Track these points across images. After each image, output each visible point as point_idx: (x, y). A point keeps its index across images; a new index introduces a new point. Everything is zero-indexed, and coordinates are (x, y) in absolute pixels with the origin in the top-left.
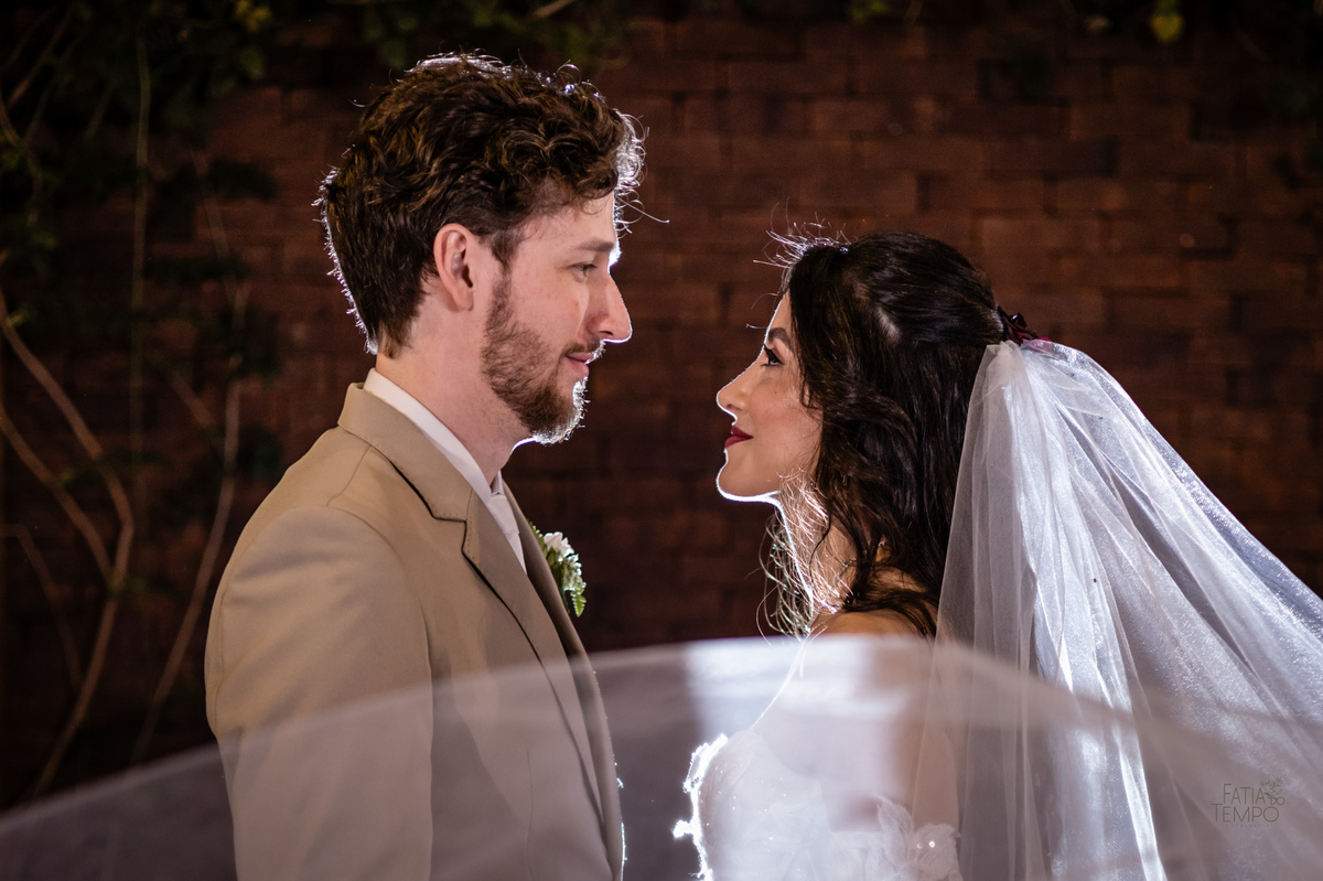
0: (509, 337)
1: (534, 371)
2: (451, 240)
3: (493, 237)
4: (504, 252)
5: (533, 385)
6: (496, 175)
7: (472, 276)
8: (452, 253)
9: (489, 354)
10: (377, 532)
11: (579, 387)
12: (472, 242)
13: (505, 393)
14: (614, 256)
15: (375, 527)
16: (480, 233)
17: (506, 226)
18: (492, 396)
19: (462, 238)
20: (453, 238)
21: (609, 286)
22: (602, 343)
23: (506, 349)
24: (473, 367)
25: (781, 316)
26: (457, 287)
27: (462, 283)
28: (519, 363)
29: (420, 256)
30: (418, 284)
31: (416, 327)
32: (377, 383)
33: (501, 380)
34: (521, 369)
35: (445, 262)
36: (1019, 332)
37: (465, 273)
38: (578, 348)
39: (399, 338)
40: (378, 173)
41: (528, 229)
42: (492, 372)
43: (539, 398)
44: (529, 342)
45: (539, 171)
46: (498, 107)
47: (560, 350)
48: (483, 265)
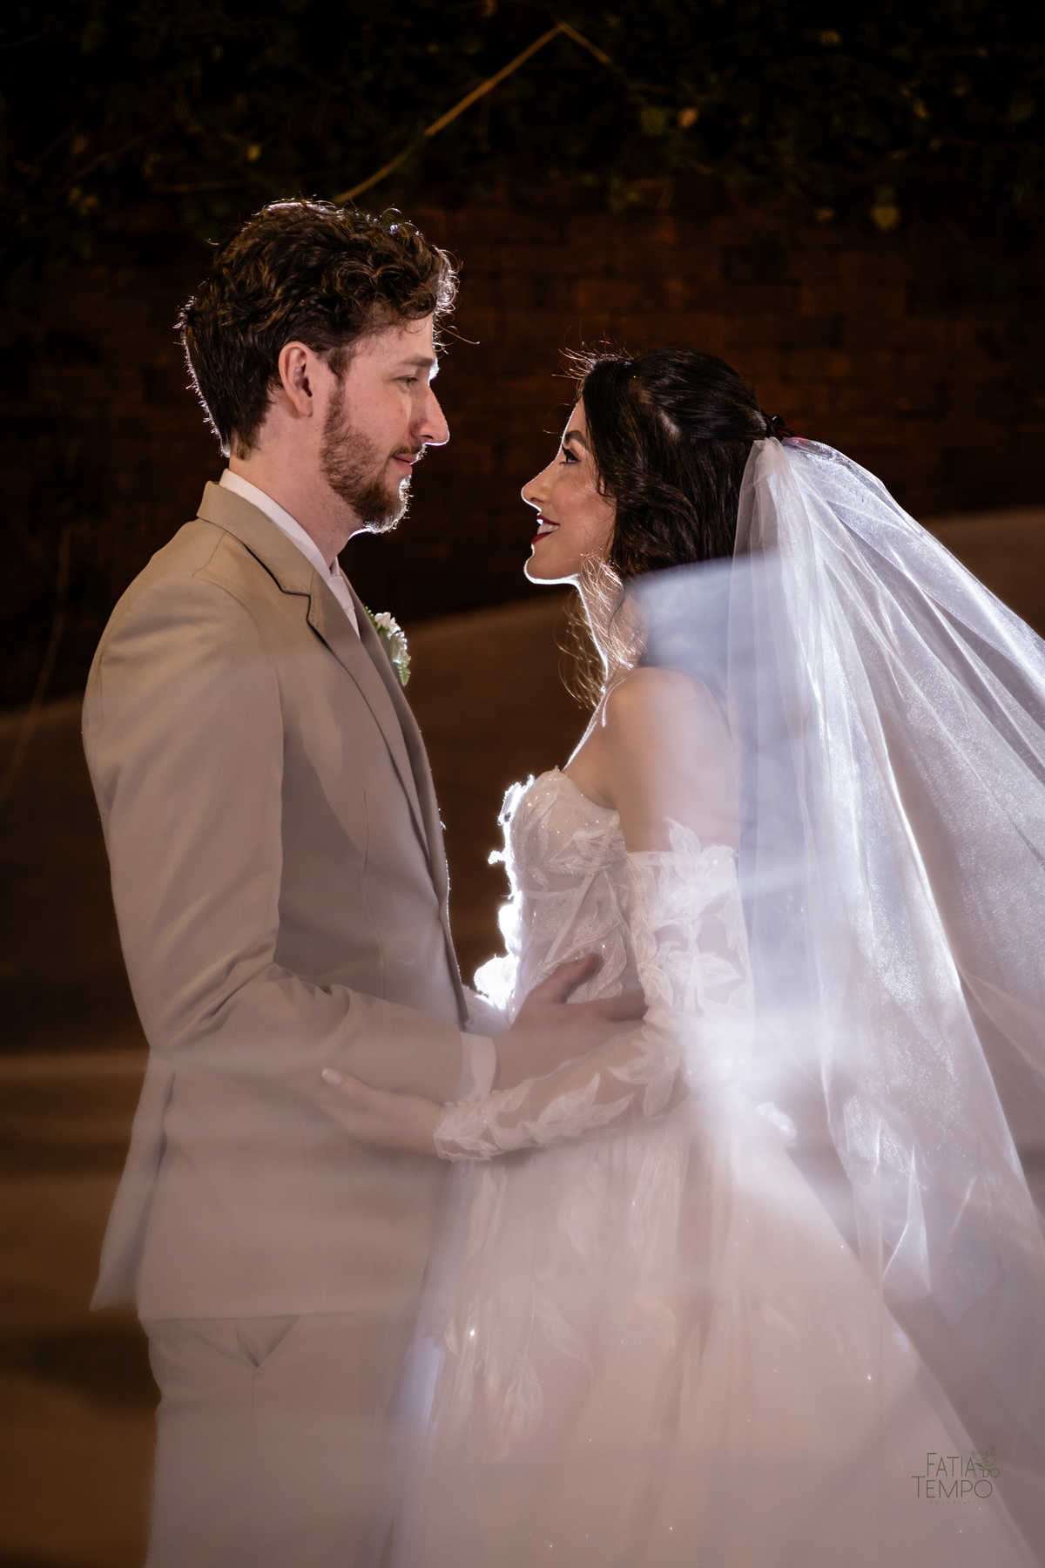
0: (344, 439)
1: (365, 469)
2: (294, 355)
3: (331, 351)
4: (338, 367)
5: (365, 482)
6: (331, 300)
7: (311, 387)
8: (294, 367)
9: (326, 454)
10: (236, 599)
11: (405, 484)
12: (311, 357)
13: (341, 489)
14: (433, 372)
15: (232, 593)
16: (318, 349)
17: (340, 344)
18: (329, 491)
19: (303, 354)
20: (295, 354)
21: (429, 396)
22: (424, 446)
23: (341, 450)
24: (313, 465)
25: (577, 419)
26: (298, 396)
27: (303, 393)
28: (352, 462)
29: (268, 371)
30: (265, 394)
31: (264, 432)
32: (230, 480)
33: (337, 477)
34: (354, 467)
35: (289, 377)
36: (781, 431)
37: (305, 384)
38: (403, 450)
39: (249, 442)
40: (230, 299)
41: (359, 346)
42: (330, 470)
43: (369, 493)
44: (361, 444)
45: (369, 296)
46: (333, 242)
47: (388, 452)
48: (321, 377)
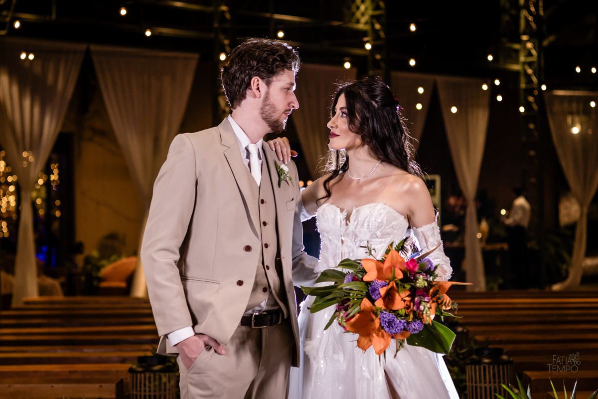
0: (268, 105)
1: (273, 114)
2: (255, 80)
3: (265, 80)
4: (268, 84)
5: (273, 118)
7: (260, 89)
8: (256, 84)
9: (262, 109)
11: (285, 121)
12: (260, 81)
13: (265, 119)
16: (263, 79)
17: (269, 77)
18: (261, 119)
19: (258, 81)
20: (256, 80)
22: (292, 109)
23: (267, 108)
26: (257, 92)
27: (258, 91)
28: (269, 112)
29: (248, 85)
30: (246, 92)
33: (264, 115)
34: (270, 113)
35: (254, 86)
37: (258, 89)
38: (286, 111)
41: (274, 79)
42: (262, 113)
43: (274, 122)
44: (273, 107)
47: (283, 111)
48: (263, 87)
